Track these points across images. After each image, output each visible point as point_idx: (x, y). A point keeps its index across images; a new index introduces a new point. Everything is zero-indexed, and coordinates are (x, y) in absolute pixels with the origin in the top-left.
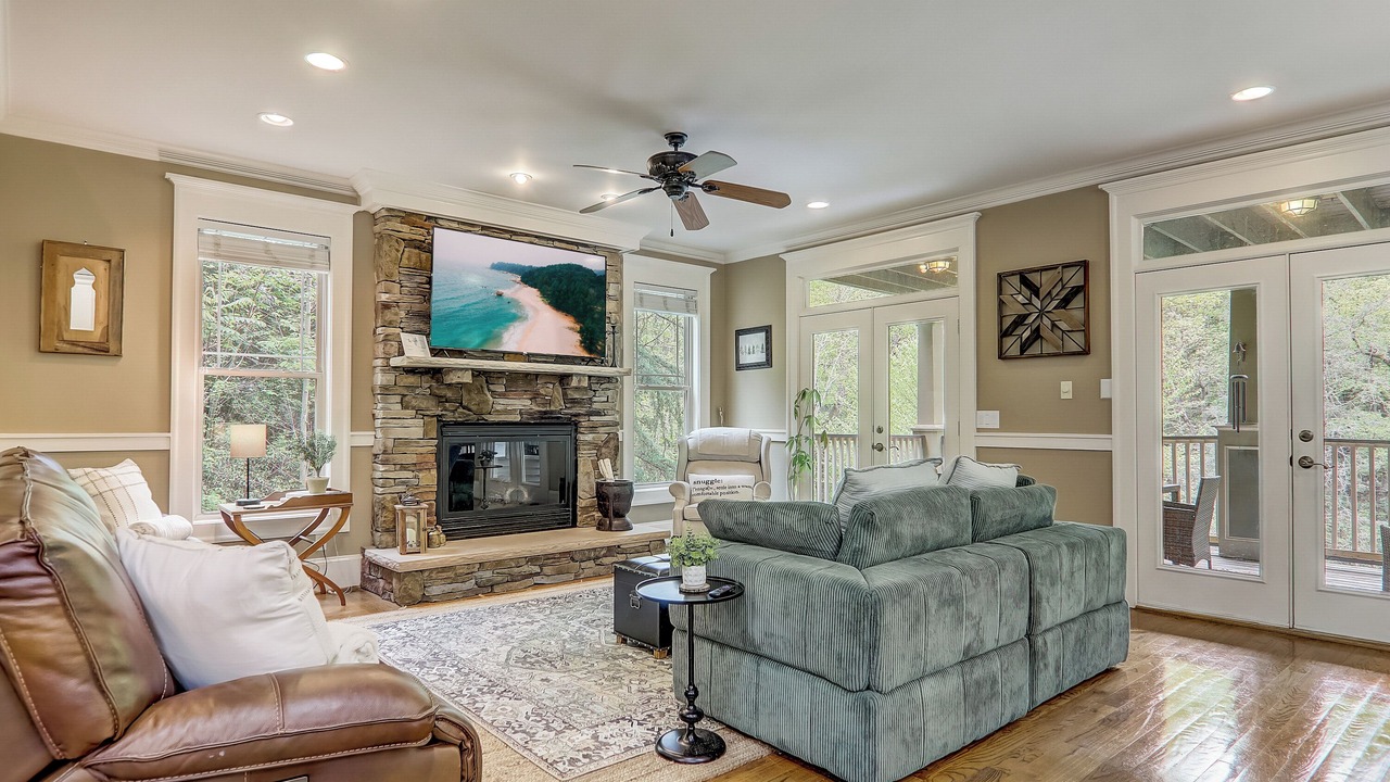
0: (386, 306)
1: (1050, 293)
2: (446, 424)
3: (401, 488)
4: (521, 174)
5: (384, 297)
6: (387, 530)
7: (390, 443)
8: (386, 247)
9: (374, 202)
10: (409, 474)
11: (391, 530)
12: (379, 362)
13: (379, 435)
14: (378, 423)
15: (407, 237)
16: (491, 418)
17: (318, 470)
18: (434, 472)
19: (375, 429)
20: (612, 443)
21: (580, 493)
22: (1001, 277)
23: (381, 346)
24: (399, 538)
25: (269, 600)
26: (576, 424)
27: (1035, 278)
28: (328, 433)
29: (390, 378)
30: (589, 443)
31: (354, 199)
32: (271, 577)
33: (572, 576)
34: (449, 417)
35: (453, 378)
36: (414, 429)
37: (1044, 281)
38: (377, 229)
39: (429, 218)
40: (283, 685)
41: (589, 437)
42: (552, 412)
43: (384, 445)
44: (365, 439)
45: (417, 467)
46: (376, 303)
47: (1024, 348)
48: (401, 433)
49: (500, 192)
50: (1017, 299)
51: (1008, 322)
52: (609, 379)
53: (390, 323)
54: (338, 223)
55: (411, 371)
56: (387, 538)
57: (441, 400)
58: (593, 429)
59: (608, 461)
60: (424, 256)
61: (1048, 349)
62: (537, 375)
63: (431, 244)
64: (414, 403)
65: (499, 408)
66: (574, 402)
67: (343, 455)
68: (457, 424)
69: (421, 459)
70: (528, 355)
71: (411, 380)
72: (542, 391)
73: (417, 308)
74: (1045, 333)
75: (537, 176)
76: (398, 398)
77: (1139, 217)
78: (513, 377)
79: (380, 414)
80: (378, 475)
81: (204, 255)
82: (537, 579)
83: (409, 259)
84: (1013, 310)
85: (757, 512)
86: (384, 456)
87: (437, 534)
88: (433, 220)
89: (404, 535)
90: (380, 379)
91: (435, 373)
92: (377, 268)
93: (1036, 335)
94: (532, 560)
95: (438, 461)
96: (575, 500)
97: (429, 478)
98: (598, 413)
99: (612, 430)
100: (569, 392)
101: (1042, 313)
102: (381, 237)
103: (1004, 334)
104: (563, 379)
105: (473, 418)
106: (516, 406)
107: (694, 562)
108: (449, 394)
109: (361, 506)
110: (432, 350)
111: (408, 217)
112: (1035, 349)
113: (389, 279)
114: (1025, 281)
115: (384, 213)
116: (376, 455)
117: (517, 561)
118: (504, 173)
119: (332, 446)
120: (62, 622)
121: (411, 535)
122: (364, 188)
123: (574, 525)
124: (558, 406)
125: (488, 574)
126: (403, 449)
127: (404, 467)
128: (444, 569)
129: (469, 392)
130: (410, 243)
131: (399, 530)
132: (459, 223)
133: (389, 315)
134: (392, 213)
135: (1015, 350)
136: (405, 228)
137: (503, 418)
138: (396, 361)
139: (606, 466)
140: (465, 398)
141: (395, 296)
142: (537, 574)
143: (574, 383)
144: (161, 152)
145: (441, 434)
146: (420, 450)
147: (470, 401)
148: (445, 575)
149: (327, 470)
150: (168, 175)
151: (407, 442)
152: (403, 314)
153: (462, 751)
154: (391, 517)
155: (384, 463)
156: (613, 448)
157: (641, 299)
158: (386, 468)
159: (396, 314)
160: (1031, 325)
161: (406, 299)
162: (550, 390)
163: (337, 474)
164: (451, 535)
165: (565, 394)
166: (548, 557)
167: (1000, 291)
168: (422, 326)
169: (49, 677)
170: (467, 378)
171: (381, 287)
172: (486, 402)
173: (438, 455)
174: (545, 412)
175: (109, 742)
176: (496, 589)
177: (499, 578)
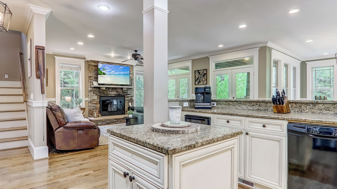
0: (90, 77)
1: (202, 74)
2: (101, 97)
3: (94, 107)
4: (113, 55)
5: (90, 75)
6: (91, 114)
7: (91, 100)
8: (90, 67)
9: (88, 59)
10: (95, 105)
11: (92, 114)
12: (89, 86)
13: (90, 98)
14: (89, 96)
15: (94, 65)
16: (109, 95)
17: (80, 104)
18: (99, 105)
19: (89, 97)
20: (131, 100)
21: (125, 109)
22: (195, 71)
23: (90, 83)
24: (93, 116)
25: (78, 114)
26: (125, 96)
27: (200, 71)
28: (81, 98)
29: (91, 89)
30: (127, 100)
31: (85, 59)
32: (78, 112)
33: (123, 122)
34: (102, 95)
35: (102, 89)
36: (96, 97)
37: (201, 72)
38: (89, 63)
39: (97, 61)
40: (80, 122)
41: (127, 99)
42: (120, 94)
43: (90, 100)
44: (87, 99)
45: (96, 104)
46: (89, 76)
47: (198, 83)
48: (93, 98)
49: (109, 57)
50: (197, 75)
51: (196, 79)
52: (131, 88)
53: (91, 79)
54: (82, 63)
55: (95, 88)
56: (91, 116)
57: (100, 92)
58: (128, 97)
59: (130, 103)
60: (97, 68)
61: (202, 84)
62: (117, 88)
63: (98, 66)
64: (95, 93)
65: (110, 94)
66: (124, 93)
67: (84, 102)
68: (103, 96)
69: (97, 102)
70: (116, 84)
71: (95, 89)
72: (118, 91)
73: (96, 77)
74: (201, 81)
75: (115, 55)
76: (93, 92)
77: (214, 62)
78: (113, 88)
79: (90, 95)
80: (89, 105)
81: (60, 69)
82: (117, 123)
83: (94, 69)
84: (197, 77)
85: (141, 108)
86: (90, 102)
87: (100, 115)
88: (98, 62)
89: (94, 115)
90: (89, 89)
91: (99, 88)
92: (89, 70)
93: (200, 81)
94: (116, 119)
95: (100, 103)
96: (125, 110)
97: (98, 106)
98: (129, 94)
99: (132, 97)
100: (123, 91)
101: (201, 77)
102: (89, 65)
103: (196, 81)
104: (122, 88)
105: (106, 95)
106: (113, 93)
107: (130, 114)
108: (101, 91)
109: (87, 110)
110: (98, 84)
111: (94, 62)
112: (200, 84)
113: (91, 72)
114: (198, 72)
115: (90, 61)
116: (89, 102)
117: (113, 119)
118: (110, 54)
119: (82, 100)
120: (61, 114)
121: (95, 115)
122: (86, 57)
123: (124, 114)
124: (121, 93)
125: (108, 121)
126: (94, 101)
127: (94, 104)
128: (101, 120)
129: (105, 91)
130: (94, 66)
131: (93, 114)
132: (103, 62)
133: (91, 78)
134: (91, 61)
135: (197, 84)
136: (93, 63)
137: (111, 95)
138: (92, 86)
139: (130, 104)
140: (104, 92)
141: (92, 75)
142: (117, 122)
143: (124, 89)
144: (53, 53)
145: (100, 98)
146: (97, 101)
147: (105, 92)
148: (101, 121)
149: (81, 104)
150: (54, 56)
151: (94, 100)
152: (93, 78)
153: (98, 130)
154: (92, 112)
155: (91, 103)
156: (132, 101)
157: (137, 74)
158: (91, 104)
159: (92, 78)
160: (199, 79)
161: (94, 75)
162: (119, 90)
163: (83, 105)
164: (102, 116)
165: (122, 91)
166: (119, 119)
167: (195, 74)
168: (97, 80)
169: (60, 118)
170: (104, 89)
171: (89, 73)
172: (108, 93)
173: (100, 102)
174: (119, 94)
175: (65, 125)
176: (110, 124)
177: (110, 122)
